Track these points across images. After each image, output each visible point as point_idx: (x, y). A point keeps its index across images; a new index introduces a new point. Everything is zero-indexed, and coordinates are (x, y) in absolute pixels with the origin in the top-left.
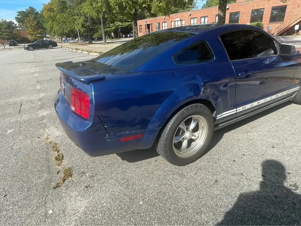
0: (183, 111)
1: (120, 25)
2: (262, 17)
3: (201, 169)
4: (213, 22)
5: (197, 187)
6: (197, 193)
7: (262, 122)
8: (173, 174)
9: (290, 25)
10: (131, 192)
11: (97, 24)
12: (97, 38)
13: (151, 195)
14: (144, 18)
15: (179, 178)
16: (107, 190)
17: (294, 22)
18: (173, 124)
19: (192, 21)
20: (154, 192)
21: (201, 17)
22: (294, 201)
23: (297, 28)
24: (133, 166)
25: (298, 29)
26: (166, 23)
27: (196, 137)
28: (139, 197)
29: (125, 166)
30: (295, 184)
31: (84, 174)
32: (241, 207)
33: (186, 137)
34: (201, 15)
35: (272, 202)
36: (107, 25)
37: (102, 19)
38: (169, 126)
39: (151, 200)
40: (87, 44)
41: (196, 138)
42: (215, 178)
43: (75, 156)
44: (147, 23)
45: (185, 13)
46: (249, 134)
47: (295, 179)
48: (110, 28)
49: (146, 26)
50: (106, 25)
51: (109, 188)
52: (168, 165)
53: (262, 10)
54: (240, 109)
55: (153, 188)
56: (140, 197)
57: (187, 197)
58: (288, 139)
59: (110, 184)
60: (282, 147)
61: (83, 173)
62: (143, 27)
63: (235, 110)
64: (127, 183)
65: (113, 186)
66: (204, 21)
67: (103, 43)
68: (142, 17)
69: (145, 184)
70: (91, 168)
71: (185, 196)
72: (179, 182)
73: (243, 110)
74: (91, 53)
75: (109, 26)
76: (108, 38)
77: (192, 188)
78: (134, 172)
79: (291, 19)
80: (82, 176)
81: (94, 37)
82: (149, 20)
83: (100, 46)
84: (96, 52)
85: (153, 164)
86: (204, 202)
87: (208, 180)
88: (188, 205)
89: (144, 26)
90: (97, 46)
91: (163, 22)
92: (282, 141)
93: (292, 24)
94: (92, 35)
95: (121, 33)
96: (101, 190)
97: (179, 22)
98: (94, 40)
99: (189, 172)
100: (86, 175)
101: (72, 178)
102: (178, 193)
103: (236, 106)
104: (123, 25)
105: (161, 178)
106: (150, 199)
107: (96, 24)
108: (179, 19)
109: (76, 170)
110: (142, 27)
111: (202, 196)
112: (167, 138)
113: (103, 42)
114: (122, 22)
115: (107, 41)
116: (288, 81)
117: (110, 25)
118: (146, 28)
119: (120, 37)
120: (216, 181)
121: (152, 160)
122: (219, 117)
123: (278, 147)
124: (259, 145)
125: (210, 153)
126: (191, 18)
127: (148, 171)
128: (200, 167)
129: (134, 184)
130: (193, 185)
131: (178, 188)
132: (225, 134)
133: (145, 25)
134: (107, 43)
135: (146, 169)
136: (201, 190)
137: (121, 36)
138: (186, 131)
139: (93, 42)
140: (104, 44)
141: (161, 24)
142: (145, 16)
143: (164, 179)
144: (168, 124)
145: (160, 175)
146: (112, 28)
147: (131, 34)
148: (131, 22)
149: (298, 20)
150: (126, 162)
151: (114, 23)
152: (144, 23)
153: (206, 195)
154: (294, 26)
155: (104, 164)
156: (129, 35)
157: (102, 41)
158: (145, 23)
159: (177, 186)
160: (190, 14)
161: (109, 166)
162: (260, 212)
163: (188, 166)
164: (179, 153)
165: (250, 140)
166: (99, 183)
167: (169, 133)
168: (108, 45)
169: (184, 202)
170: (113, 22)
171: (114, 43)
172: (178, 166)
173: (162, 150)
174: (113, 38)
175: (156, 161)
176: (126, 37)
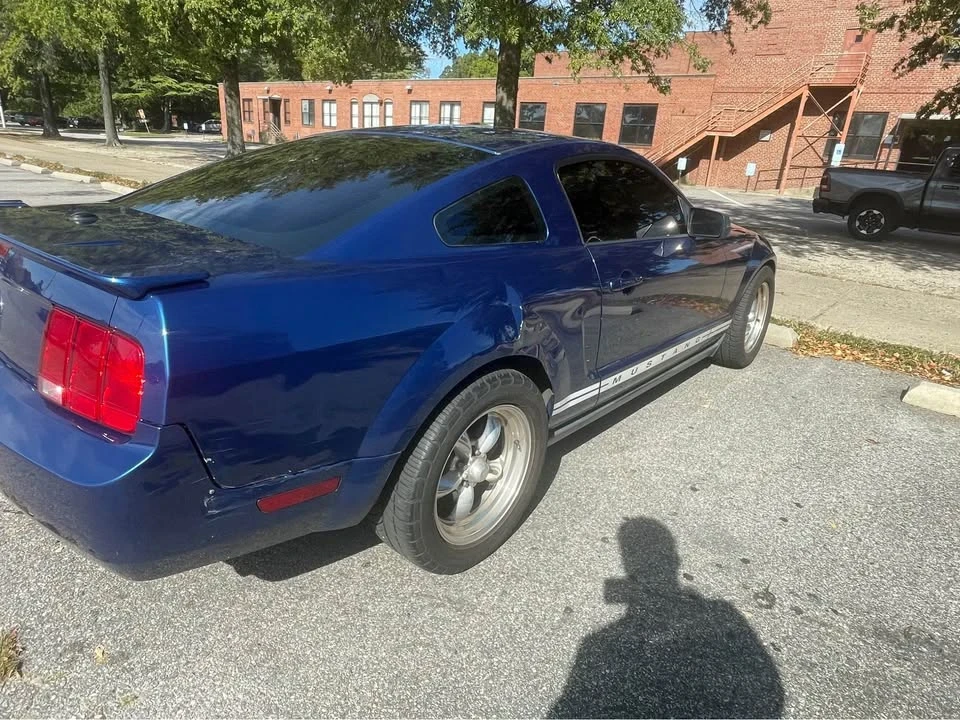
0: (469, 396)
1: (171, 89)
2: (602, 126)
3: (514, 576)
4: (476, 122)
5: (513, 638)
6: (518, 659)
7: (652, 417)
8: (432, 605)
9: (667, 155)
10: (291, 694)
11: (81, 72)
12: (76, 122)
13: (369, 694)
14: (258, 76)
15: (454, 617)
16: (193, 703)
17: (674, 150)
18: (440, 439)
19: (416, 109)
20: (378, 680)
21: (443, 103)
22: (772, 640)
23: (682, 164)
24: (286, 595)
25: (684, 169)
26: (334, 106)
27: (496, 473)
28: (324, 710)
29: (253, 596)
30: (767, 590)
31: (81, 651)
32: (651, 685)
33: (472, 478)
34: (441, 96)
35: (724, 653)
36: (120, 80)
37: (101, 58)
38: (426, 444)
39: (371, 714)
40: (33, 136)
41: (496, 477)
42: (561, 601)
43: (32, 581)
44: (270, 95)
45: (395, 83)
46: (627, 454)
47: (762, 574)
48: (134, 91)
49: (268, 103)
50: (115, 80)
51: (202, 691)
52: (410, 575)
53: (601, 108)
54: (609, 383)
55: (374, 664)
56: (328, 708)
57: (492, 677)
58: (723, 463)
59: (204, 674)
60: (715, 488)
61: (79, 647)
62: (257, 107)
63: (597, 385)
64: (272, 663)
65: (218, 683)
66: (451, 114)
67: (104, 141)
68: (252, 73)
69: (341, 654)
70: (111, 622)
71: (484, 676)
72: (457, 631)
73: (615, 384)
74: (56, 174)
75: (127, 86)
76: (125, 126)
77: (502, 646)
78: (295, 616)
79: (670, 141)
80: (73, 659)
81: (66, 114)
82: (277, 88)
83: (91, 151)
84: (79, 171)
85: (358, 578)
86: (545, 688)
87: (545, 611)
88: (498, 706)
89: (261, 102)
90: (82, 148)
91: (324, 101)
92: (711, 468)
93: (670, 153)
94: (54, 109)
95: (174, 117)
96: (165, 707)
97: (376, 108)
98: (64, 128)
99: (482, 592)
100: (91, 656)
101: (25, 679)
102: (461, 669)
103: (599, 376)
104: (183, 91)
105: (393, 624)
106: (368, 708)
107: (77, 70)
108: (375, 99)
109: (42, 640)
110: (254, 105)
111: (536, 668)
112: (419, 486)
113: (102, 136)
114: (180, 81)
115: (121, 137)
116: (695, 307)
117: (132, 84)
118: (268, 109)
119: (171, 129)
120: (568, 610)
121: (353, 565)
122: (559, 407)
123: (705, 487)
124: (660, 487)
125: (534, 520)
126: (412, 101)
127: (345, 603)
128: (513, 568)
129: (299, 661)
130: (501, 636)
131: (456, 653)
132: (564, 458)
133: (265, 100)
134: (121, 142)
135: (334, 601)
136: (529, 648)
137: (176, 125)
138: (471, 459)
139: (62, 134)
140: (110, 144)
141: (317, 105)
142: (262, 72)
143: (405, 627)
144: (423, 440)
145: (390, 616)
146: (142, 95)
147: (211, 122)
148: (214, 82)
149: (682, 145)
150: (254, 580)
151: (148, 79)
152: (260, 94)
153: (548, 660)
154: (676, 159)
155: (168, 600)
156: (203, 127)
157: (98, 133)
158: (262, 94)
159: (451, 644)
160: (408, 87)
161: (188, 606)
162: (703, 688)
163: (477, 572)
164: (449, 532)
165: (632, 470)
166: (154, 681)
167: (426, 468)
168: (126, 151)
169: (484, 700)
170: (146, 73)
171: (146, 147)
172: (443, 576)
173: (400, 525)
174: (141, 128)
175: (367, 564)
176: (194, 130)
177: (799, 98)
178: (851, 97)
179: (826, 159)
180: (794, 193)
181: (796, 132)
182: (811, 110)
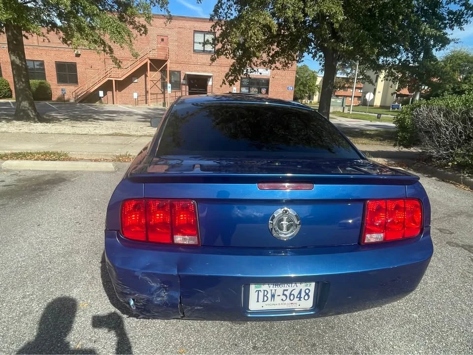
2: (45, 73)
177: (147, 63)
178: (166, 65)
179: (163, 90)
180: (155, 106)
181: (148, 79)
182: (152, 69)
